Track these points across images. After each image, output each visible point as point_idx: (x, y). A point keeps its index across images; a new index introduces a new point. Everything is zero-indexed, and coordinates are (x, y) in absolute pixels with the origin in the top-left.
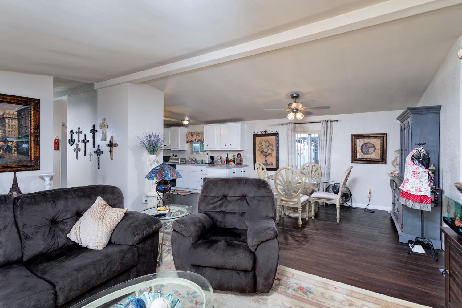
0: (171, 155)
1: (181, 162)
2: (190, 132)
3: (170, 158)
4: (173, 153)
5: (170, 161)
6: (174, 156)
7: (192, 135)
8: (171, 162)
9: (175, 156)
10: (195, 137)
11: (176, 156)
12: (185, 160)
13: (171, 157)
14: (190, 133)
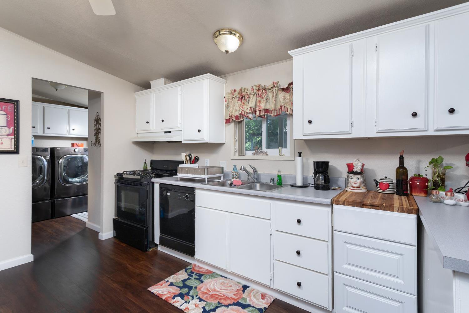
0: (183, 156)
1: (210, 181)
2: (235, 91)
3: (181, 166)
4: (188, 153)
5: (180, 175)
6: (190, 159)
7: (241, 98)
8: (183, 180)
9: (193, 159)
10: (252, 104)
11: (196, 160)
12: (223, 172)
13: (182, 162)
14: (236, 94)
